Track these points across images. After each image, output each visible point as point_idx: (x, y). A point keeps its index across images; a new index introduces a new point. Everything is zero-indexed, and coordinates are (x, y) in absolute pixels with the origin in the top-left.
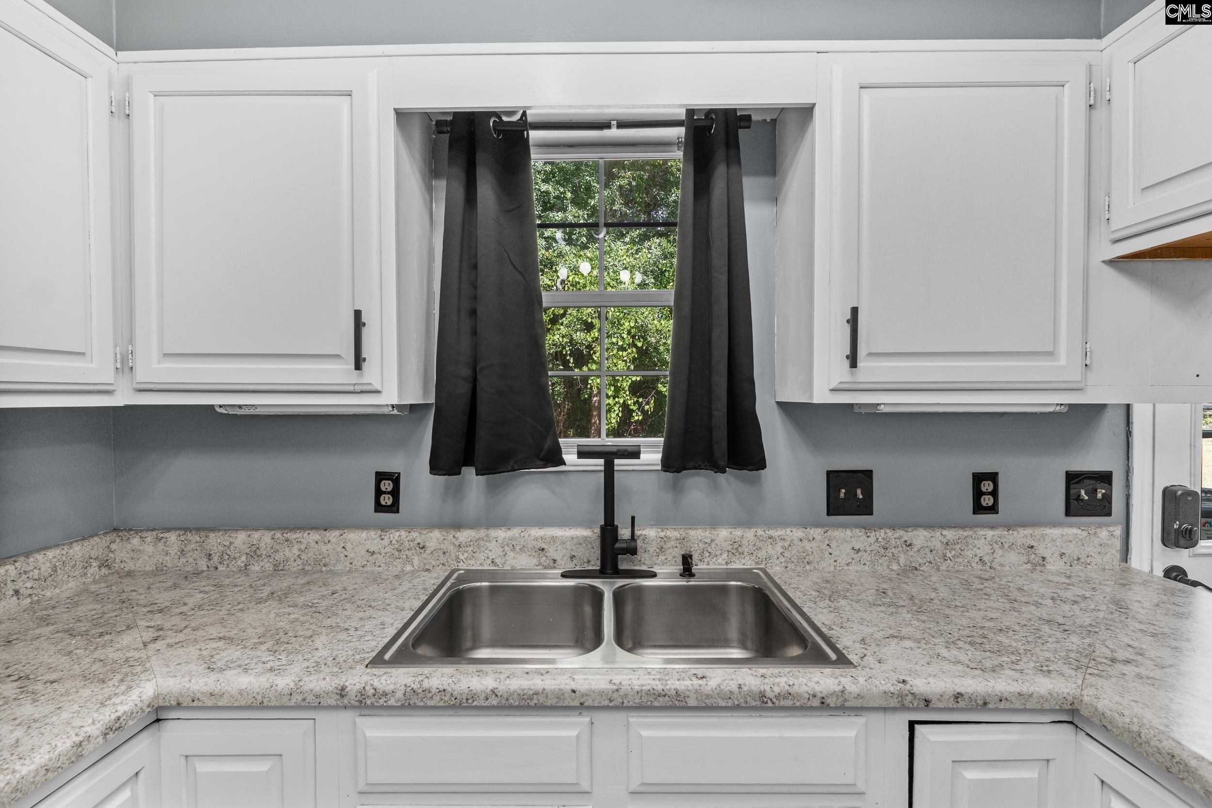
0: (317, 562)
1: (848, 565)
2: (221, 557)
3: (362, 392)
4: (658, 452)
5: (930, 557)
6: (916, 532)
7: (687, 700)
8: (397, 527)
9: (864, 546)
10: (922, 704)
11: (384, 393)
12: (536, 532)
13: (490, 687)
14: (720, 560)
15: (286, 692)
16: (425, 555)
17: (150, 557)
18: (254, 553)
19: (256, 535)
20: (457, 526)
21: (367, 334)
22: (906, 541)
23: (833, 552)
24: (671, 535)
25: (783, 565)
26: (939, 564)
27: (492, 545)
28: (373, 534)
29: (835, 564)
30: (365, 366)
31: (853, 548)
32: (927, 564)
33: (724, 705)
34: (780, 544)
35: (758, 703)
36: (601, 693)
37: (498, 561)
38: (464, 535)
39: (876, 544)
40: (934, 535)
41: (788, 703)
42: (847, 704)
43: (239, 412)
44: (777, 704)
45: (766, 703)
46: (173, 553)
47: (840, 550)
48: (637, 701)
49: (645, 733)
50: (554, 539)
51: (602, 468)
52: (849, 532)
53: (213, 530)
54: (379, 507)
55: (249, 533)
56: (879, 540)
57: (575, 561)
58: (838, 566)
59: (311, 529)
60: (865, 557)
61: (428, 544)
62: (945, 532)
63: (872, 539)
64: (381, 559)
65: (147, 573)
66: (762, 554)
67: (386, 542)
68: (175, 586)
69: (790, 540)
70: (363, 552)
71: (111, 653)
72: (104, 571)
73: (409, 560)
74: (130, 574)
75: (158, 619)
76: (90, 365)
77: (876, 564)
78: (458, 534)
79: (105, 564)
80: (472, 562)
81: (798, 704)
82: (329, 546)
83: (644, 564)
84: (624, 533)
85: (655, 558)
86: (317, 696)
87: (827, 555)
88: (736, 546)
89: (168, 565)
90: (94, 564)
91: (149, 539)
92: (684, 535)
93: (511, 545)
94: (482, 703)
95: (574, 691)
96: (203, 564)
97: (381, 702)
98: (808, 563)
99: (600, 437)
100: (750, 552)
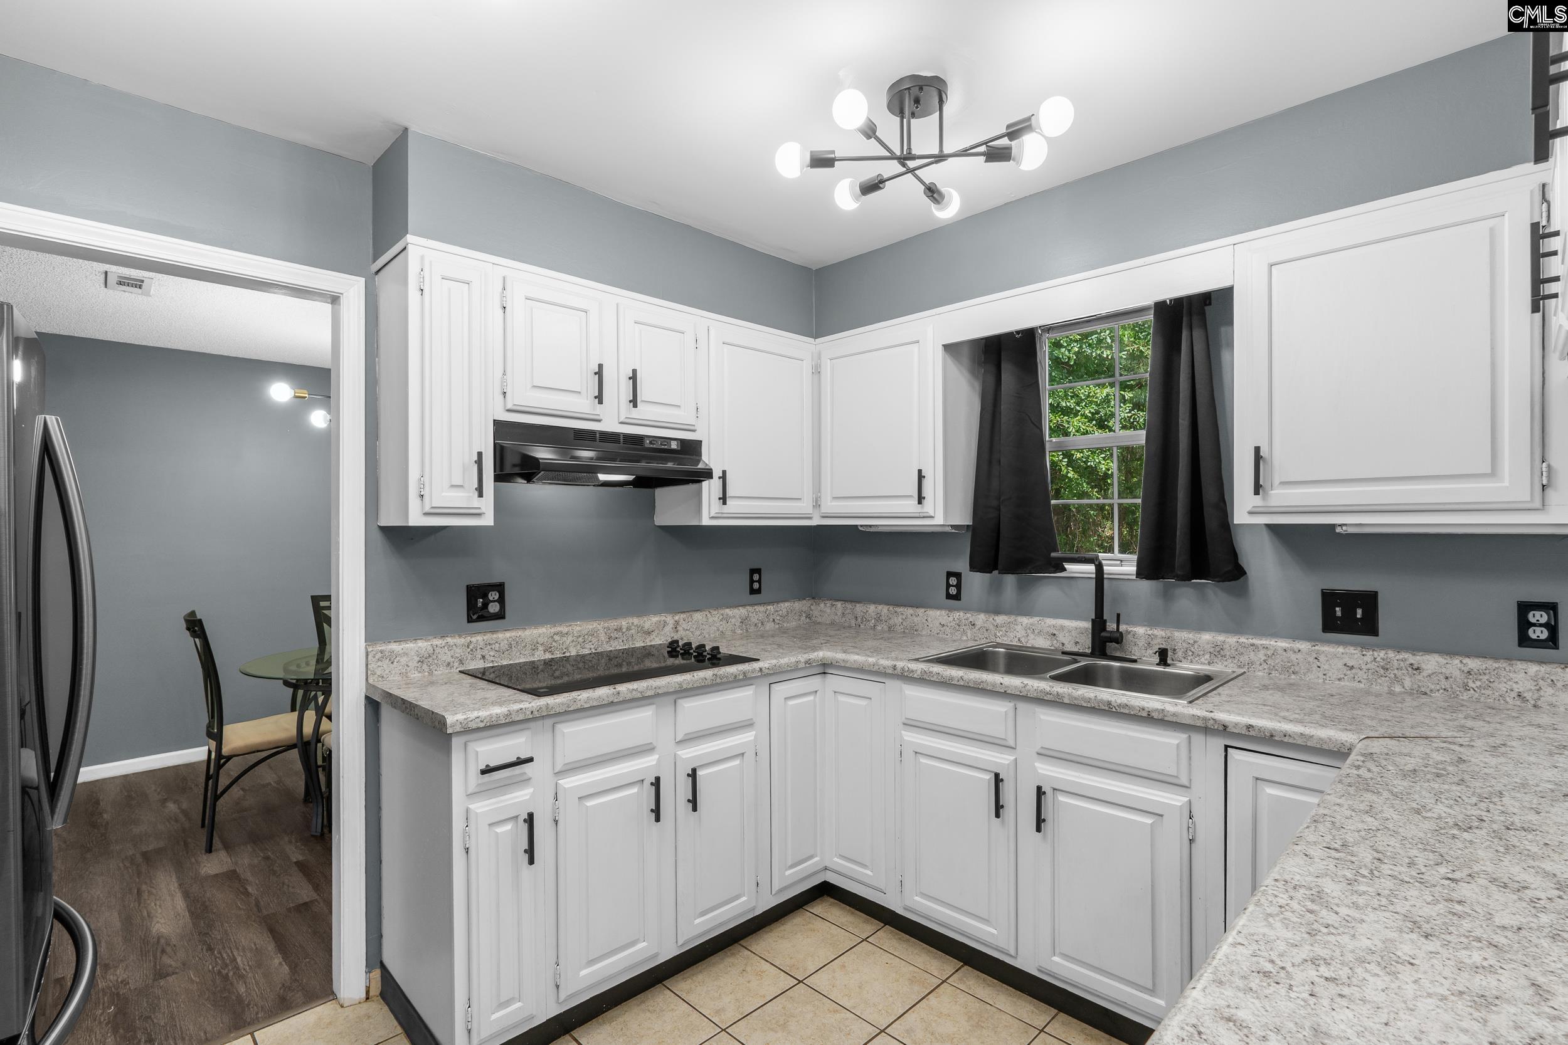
0: (912, 628)
1: (1339, 680)
2: (862, 619)
3: (924, 517)
4: (1132, 566)
5: (1444, 684)
6: (1427, 657)
7: (1064, 699)
8: (958, 610)
9: (1358, 663)
10: (1221, 728)
11: (936, 518)
12: (1050, 621)
13: (960, 675)
14: (1203, 660)
15: (872, 664)
16: (974, 630)
17: (829, 615)
18: (878, 619)
19: (880, 607)
20: (997, 612)
21: (925, 482)
22: (1412, 664)
23: (1322, 666)
24: (1158, 634)
25: (1266, 671)
26: (1458, 692)
27: (1019, 628)
28: (943, 612)
29: (1324, 677)
30: (925, 502)
31: (1345, 665)
32: (1441, 691)
33: (1085, 705)
34: (1262, 652)
35: (1107, 708)
36: (1016, 687)
37: (1023, 640)
38: (1001, 619)
39: (1373, 663)
40: (1451, 662)
41: (1126, 711)
42: (1166, 719)
43: (872, 530)
44: (1118, 711)
45: (1112, 708)
46: (839, 614)
47: (1330, 665)
48: (1035, 695)
49: (1042, 717)
50: (1062, 628)
51: (1094, 576)
52: (1341, 649)
53: (859, 602)
54: (949, 596)
55: (877, 606)
56: (1377, 659)
57: (1078, 647)
58: (1328, 679)
59: (909, 607)
60: (1359, 675)
61: (976, 623)
62: (1466, 660)
63: (1368, 658)
64: (948, 630)
65: (827, 624)
66: (1244, 659)
67: (951, 619)
68: (838, 630)
69: (1274, 649)
70: (938, 624)
71: (809, 644)
72: (808, 620)
73: (964, 633)
74: (819, 623)
75: (829, 638)
76: (803, 505)
77: (1374, 683)
78: (996, 618)
79: (808, 616)
80: (1005, 639)
81: (1132, 713)
82: (919, 619)
83: (1134, 655)
84: (1111, 626)
85: (1143, 651)
86: (885, 668)
87: (1315, 668)
88: (1218, 650)
89: (837, 621)
90: (804, 615)
91: (828, 605)
92: (1169, 635)
93: (1030, 629)
94: (956, 683)
95: (1001, 684)
96: (853, 622)
97: (911, 675)
98: (1293, 673)
99: (1113, 553)
100: (1232, 656)
